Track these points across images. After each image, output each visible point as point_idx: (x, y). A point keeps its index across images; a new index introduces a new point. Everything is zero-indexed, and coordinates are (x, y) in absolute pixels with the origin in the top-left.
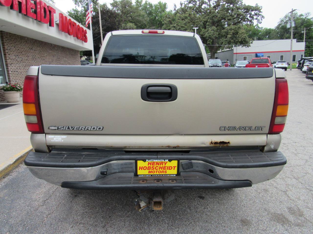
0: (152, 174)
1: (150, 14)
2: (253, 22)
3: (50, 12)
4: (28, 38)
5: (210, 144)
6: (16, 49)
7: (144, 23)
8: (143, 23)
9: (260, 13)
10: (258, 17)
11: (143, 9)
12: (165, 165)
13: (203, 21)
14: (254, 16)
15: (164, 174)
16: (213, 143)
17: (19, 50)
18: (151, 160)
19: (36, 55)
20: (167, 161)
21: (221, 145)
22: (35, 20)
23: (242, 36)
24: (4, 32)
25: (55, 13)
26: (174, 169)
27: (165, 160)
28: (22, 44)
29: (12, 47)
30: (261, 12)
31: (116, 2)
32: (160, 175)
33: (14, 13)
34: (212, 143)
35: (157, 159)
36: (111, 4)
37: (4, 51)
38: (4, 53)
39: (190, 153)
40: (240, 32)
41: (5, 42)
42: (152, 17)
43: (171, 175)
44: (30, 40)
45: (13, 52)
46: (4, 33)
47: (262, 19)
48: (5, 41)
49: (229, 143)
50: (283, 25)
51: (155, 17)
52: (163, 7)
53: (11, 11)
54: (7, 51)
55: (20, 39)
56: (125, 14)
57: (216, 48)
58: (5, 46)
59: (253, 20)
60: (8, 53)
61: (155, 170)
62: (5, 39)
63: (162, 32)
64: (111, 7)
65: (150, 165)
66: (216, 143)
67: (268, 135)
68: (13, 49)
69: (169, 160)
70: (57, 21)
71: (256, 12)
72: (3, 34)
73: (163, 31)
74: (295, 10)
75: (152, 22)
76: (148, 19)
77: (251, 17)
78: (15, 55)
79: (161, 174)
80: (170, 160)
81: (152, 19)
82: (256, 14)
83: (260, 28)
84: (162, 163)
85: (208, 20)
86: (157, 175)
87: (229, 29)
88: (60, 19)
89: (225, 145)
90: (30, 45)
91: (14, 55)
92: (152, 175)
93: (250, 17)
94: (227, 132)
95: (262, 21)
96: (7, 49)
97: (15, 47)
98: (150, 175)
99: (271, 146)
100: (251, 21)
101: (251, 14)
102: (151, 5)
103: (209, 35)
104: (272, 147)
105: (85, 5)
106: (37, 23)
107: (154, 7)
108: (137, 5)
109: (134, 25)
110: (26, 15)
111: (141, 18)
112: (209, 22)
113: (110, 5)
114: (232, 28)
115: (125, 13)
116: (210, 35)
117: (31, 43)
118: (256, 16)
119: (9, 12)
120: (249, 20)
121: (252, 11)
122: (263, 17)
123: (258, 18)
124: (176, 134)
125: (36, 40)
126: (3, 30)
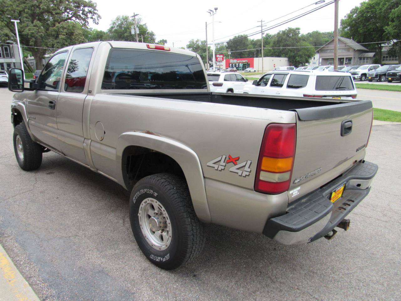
2: (87, 21)
9: (95, 12)
10: (94, 15)
13: (18, 10)
14: (88, 14)
23: (79, 38)
30: (96, 10)
40: (77, 33)
47: (99, 18)
50: (116, 28)
57: (42, 52)
59: (88, 19)
71: (90, 9)
74: (137, 15)
77: (85, 15)
82: (90, 12)
83: (89, 29)
85: (26, 10)
87: (60, 26)
93: (83, 14)
95: (99, 21)
100: (84, 20)
101: (84, 11)
103: (31, 31)
112: (27, 13)
114: (64, 27)
116: (33, 33)
118: (91, 14)
120: (82, 18)
121: (85, 6)
122: (99, 16)
123: (94, 17)
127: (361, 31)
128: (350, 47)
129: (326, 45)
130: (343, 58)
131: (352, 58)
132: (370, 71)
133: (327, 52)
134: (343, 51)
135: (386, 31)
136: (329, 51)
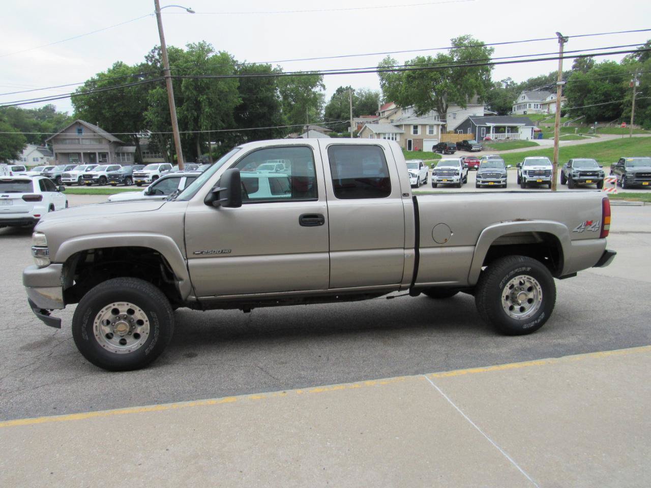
127: (107, 115)
128: (102, 136)
129: (63, 132)
130: (94, 154)
131: (107, 153)
132: (162, 172)
133: (66, 143)
134: (93, 142)
135: (146, 118)
136: (70, 141)
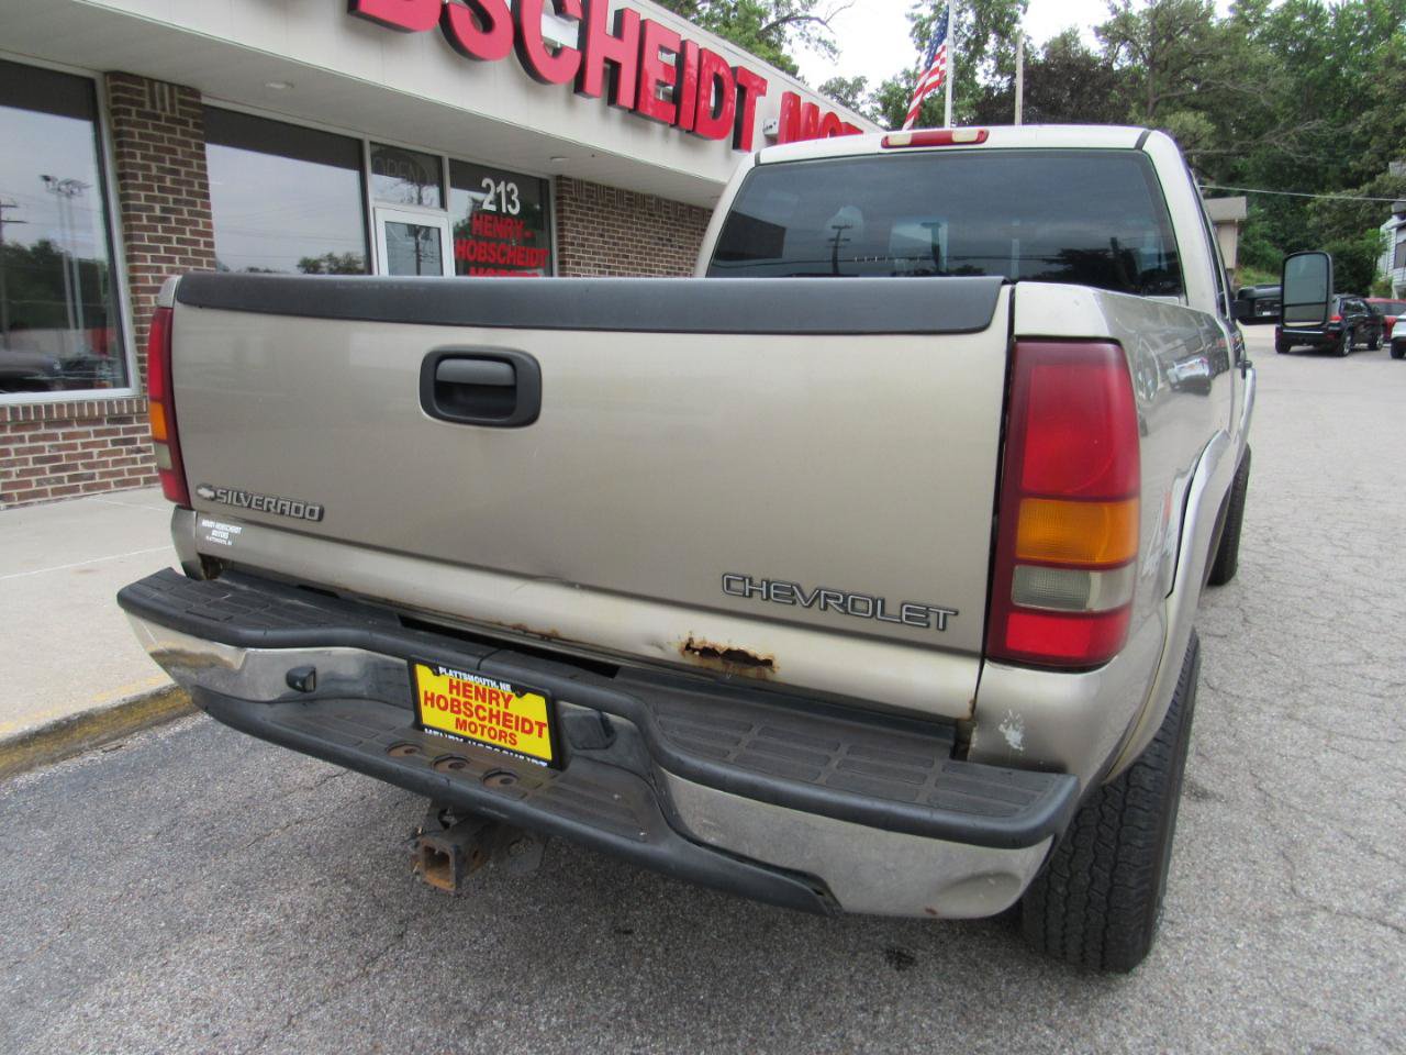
0: (467, 733)
1: (1310, 53)
3: (742, 90)
4: (659, 200)
5: (683, 654)
6: (605, 243)
7: (1263, 108)
8: (1258, 106)
11: (1265, 38)
12: (506, 707)
15: (508, 746)
16: (694, 650)
17: (616, 248)
18: (456, 673)
19: (686, 264)
20: (506, 688)
21: (733, 669)
22: (672, 126)
24: (569, 179)
25: (763, 93)
26: (540, 734)
27: (498, 684)
28: (632, 223)
29: (591, 234)
31: (1125, 20)
32: (494, 746)
33: (591, 106)
34: (689, 647)
35: (476, 671)
36: (1098, 31)
37: (561, 250)
38: (559, 256)
39: (618, 678)
41: (569, 218)
42: (1312, 71)
43: (532, 757)
44: (668, 207)
45: (594, 253)
46: (567, 185)
48: (568, 215)
49: (768, 663)
51: (1335, 70)
52: (1388, 13)
53: (579, 99)
54: (572, 250)
55: (628, 204)
56: (1162, 71)
58: (566, 233)
60: (572, 256)
61: (474, 719)
62: (570, 205)
63: (974, 138)
64: (1098, 43)
65: (455, 691)
66: (708, 652)
67: (987, 666)
68: (594, 241)
69: (514, 688)
70: (771, 127)
72: (566, 188)
73: (982, 132)
75: (1309, 100)
76: (1291, 82)
78: (599, 266)
79: (496, 742)
80: (520, 691)
81: (1310, 80)
84: (494, 697)
86: (485, 744)
88: (782, 118)
89: (752, 672)
90: (662, 228)
91: (595, 265)
92: (466, 739)
94: (756, 605)
96: (572, 244)
97: (602, 236)
98: (460, 737)
99: (1002, 728)
102: (1318, 9)
104: (1007, 738)
105: (960, 48)
106: (682, 141)
107: (1331, 19)
108: (1241, 18)
109: (1202, 122)
110: (637, 112)
111: (1247, 84)
113: (1094, 33)
115: (1166, 63)
117: (670, 218)
119: (570, 103)
124: (553, 578)
125: (691, 207)
126: (566, 173)
